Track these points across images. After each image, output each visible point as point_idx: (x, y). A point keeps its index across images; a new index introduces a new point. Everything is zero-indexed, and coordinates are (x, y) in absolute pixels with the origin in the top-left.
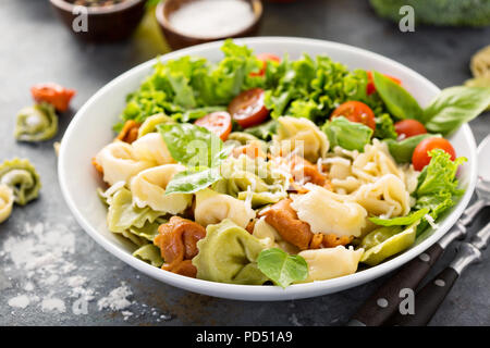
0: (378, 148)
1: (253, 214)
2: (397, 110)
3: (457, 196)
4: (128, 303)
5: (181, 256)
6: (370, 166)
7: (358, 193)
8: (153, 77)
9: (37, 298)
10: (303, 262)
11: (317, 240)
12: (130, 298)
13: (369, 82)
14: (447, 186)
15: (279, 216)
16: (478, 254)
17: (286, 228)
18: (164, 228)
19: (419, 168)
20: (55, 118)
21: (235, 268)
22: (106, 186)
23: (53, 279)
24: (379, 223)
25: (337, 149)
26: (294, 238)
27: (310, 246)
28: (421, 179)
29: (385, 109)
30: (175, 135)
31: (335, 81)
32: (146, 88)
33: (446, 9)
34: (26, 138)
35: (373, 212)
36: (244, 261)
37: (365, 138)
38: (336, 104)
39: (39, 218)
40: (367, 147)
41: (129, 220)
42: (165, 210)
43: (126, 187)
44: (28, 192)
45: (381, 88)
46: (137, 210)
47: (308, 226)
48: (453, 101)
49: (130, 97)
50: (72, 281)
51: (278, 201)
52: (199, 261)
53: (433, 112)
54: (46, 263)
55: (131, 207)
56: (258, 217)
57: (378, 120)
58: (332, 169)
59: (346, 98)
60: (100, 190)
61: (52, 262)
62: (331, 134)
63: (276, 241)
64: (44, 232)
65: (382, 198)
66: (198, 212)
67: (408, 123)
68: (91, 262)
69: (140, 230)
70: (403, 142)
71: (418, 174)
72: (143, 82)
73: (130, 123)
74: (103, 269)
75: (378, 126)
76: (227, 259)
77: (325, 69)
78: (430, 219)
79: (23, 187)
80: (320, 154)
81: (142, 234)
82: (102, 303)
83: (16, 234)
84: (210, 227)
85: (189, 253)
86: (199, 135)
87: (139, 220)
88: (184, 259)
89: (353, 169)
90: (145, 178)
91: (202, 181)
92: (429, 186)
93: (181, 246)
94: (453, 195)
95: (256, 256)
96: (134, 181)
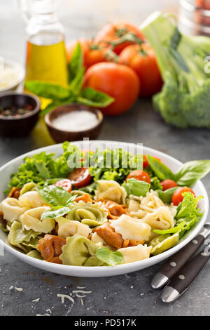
0: (153, 194)
1: (90, 230)
2: (161, 175)
5: (53, 255)
6: (150, 203)
7: (145, 218)
8: (26, 164)
10: (120, 255)
11: (126, 243)
13: (145, 160)
14: (194, 212)
15: (105, 231)
17: (109, 237)
18: (42, 241)
19: (176, 204)
21: (83, 259)
24: (159, 233)
25: (131, 196)
26: (114, 243)
27: (123, 246)
28: (179, 210)
29: (154, 175)
30: (45, 191)
32: (21, 170)
35: (154, 227)
36: (88, 255)
37: (146, 189)
40: (148, 193)
41: (21, 238)
42: (41, 231)
43: (18, 221)
46: (26, 232)
47: (121, 235)
48: (191, 169)
49: (12, 176)
51: (103, 224)
52: (63, 257)
53: (180, 176)
55: (21, 232)
56: (93, 232)
57: (152, 180)
58: (130, 207)
59: (133, 169)
62: (127, 189)
63: (104, 245)
65: (158, 220)
66: (60, 231)
67: (167, 181)
69: (28, 243)
71: (176, 207)
72: (20, 167)
73: (14, 188)
75: (152, 184)
76: (79, 254)
80: (121, 200)
81: (30, 245)
84: (68, 238)
85: (57, 253)
86: (58, 190)
87: (28, 237)
88: (55, 256)
89: (141, 206)
90: (29, 214)
91: (61, 213)
92: (183, 213)
93: (52, 249)
94: (197, 216)
95: (95, 252)
96: (22, 217)
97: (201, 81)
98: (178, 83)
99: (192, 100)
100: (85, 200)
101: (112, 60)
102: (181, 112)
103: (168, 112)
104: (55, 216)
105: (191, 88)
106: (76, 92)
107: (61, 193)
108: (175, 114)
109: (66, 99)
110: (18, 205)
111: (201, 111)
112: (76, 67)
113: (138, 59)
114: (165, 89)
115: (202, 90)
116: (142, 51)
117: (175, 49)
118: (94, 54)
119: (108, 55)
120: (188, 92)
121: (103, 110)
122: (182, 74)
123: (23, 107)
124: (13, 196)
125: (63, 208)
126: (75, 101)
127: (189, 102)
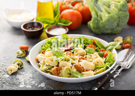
0: (96, 53)
1: (71, 65)
2: (100, 47)
3: (114, 62)
4: (45, 86)
5: (57, 74)
6: (95, 56)
7: (93, 62)
8: (47, 42)
9: (25, 86)
10: (83, 74)
11: (85, 70)
12: (45, 85)
13: (94, 41)
15: (77, 65)
16: (118, 74)
17: (79, 68)
18: (53, 69)
19: (105, 57)
20: (25, 52)
22: (39, 62)
23: (28, 82)
24: (98, 67)
25: (88, 54)
26: (80, 70)
27: (84, 71)
28: (106, 59)
29: (97, 46)
30: (54, 51)
31: (86, 41)
32: (46, 44)
33: (108, 29)
34: (19, 56)
35: (96, 65)
36: (70, 74)
37: (94, 51)
38: (87, 45)
39: (23, 71)
40: (94, 53)
41: (45, 68)
42: (53, 65)
43: (44, 62)
44: (21, 66)
45: (96, 42)
46: (47, 65)
47: (83, 67)
48: (111, 45)
49: (42, 46)
50: (32, 82)
51: (76, 62)
52: (61, 74)
53: (107, 47)
54: (26, 79)
55: (45, 65)
56: (73, 66)
57: (96, 48)
58: (87, 58)
59: (89, 44)
60: (38, 63)
61: (27, 79)
62: (86, 51)
63: (77, 71)
64: (25, 74)
65: (98, 62)
66: (60, 65)
67: (102, 49)
68: (36, 79)
70: (101, 52)
72: (45, 43)
73: (43, 50)
74: (38, 80)
75: (96, 50)
76: (67, 74)
77: (84, 39)
78: (108, 66)
79: (20, 65)
80: (84, 55)
81: (48, 70)
82: (39, 86)
83: (19, 74)
84: (63, 68)
85: (58, 73)
86: (59, 51)
87: (47, 67)
88: (58, 74)
89: (92, 57)
90: (48, 59)
91: (61, 59)
92: (108, 60)
93: (57, 72)
94: (113, 61)
95: (73, 73)
96: (45, 60)
97: (107, 15)
98: (98, 16)
99: (104, 23)
100: (70, 55)
101: (71, 8)
102: (99, 27)
103: (94, 28)
104: (58, 60)
105: (103, 18)
106: (57, 21)
107: (60, 52)
108: (97, 29)
109: (53, 24)
110: (44, 56)
111: (107, 27)
112: (57, 11)
113: (81, 8)
114: (93, 19)
115: (107, 18)
116: (83, 5)
117: (96, 3)
118: (64, 6)
119: (69, 6)
120: (102, 20)
121: (68, 27)
122: (99, 13)
123: (37, 27)
124: (42, 53)
125: (61, 57)
126: (57, 24)
127: (102, 23)
